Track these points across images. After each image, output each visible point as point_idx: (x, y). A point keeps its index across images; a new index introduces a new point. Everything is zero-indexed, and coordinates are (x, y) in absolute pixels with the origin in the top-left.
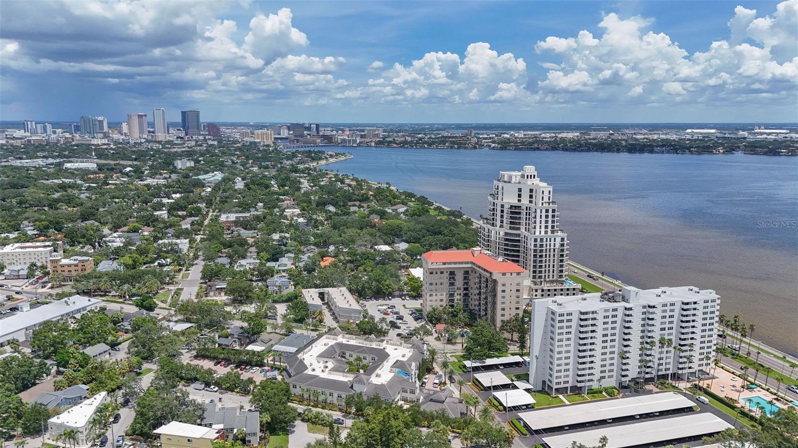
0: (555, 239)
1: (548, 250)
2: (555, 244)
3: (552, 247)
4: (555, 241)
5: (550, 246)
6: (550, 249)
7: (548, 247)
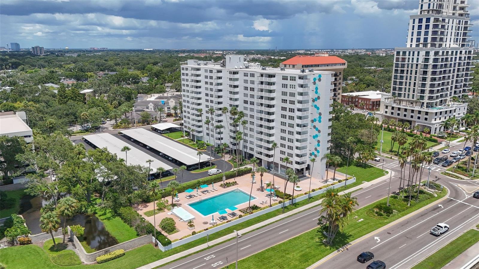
0: (419, 52)
1: (410, 66)
2: (418, 59)
3: (415, 62)
4: (418, 55)
5: (412, 62)
6: (412, 65)
7: (410, 62)
